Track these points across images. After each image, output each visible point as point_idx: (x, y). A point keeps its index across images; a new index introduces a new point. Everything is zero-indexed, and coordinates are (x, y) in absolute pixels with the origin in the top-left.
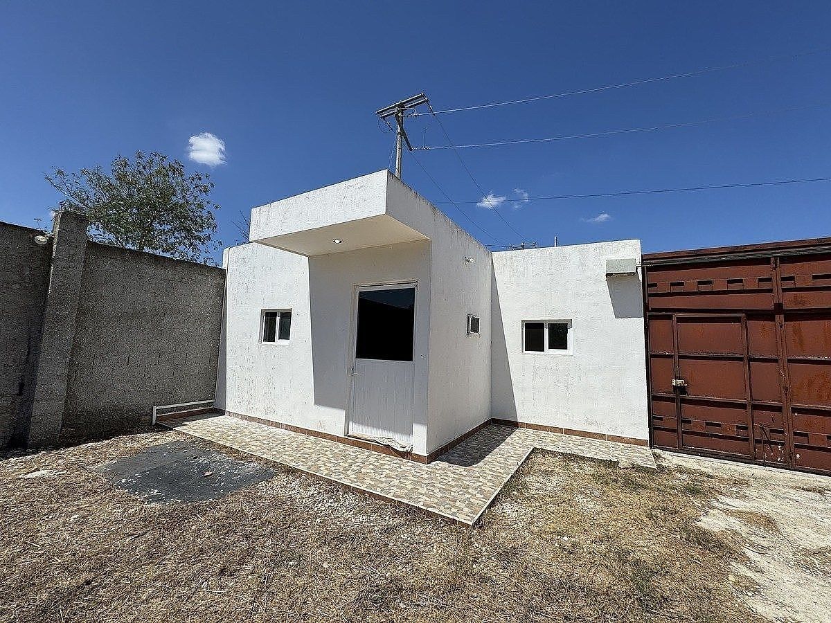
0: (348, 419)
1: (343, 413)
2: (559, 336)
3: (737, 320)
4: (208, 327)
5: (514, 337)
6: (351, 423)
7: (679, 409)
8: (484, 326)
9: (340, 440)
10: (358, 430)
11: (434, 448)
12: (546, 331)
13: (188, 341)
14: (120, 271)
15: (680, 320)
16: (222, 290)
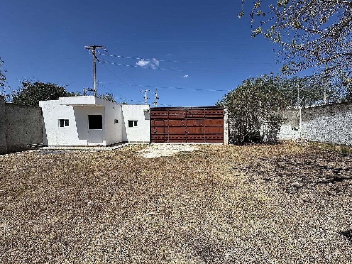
0: (88, 142)
1: (87, 141)
2: (136, 123)
3: (163, 120)
4: (38, 123)
5: (127, 124)
6: (89, 143)
7: (155, 135)
8: (120, 122)
9: (86, 146)
10: (90, 144)
11: (107, 145)
12: (133, 122)
13: (33, 127)
14: (13, 109)
15: (156, 120)
16: (41, 113)
